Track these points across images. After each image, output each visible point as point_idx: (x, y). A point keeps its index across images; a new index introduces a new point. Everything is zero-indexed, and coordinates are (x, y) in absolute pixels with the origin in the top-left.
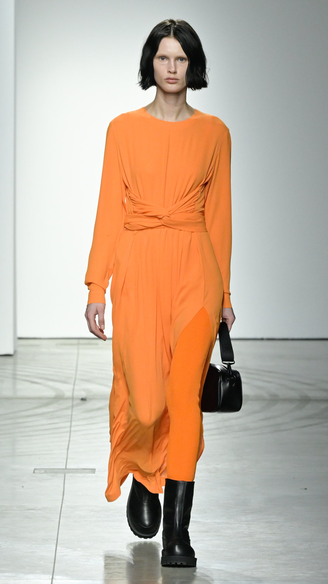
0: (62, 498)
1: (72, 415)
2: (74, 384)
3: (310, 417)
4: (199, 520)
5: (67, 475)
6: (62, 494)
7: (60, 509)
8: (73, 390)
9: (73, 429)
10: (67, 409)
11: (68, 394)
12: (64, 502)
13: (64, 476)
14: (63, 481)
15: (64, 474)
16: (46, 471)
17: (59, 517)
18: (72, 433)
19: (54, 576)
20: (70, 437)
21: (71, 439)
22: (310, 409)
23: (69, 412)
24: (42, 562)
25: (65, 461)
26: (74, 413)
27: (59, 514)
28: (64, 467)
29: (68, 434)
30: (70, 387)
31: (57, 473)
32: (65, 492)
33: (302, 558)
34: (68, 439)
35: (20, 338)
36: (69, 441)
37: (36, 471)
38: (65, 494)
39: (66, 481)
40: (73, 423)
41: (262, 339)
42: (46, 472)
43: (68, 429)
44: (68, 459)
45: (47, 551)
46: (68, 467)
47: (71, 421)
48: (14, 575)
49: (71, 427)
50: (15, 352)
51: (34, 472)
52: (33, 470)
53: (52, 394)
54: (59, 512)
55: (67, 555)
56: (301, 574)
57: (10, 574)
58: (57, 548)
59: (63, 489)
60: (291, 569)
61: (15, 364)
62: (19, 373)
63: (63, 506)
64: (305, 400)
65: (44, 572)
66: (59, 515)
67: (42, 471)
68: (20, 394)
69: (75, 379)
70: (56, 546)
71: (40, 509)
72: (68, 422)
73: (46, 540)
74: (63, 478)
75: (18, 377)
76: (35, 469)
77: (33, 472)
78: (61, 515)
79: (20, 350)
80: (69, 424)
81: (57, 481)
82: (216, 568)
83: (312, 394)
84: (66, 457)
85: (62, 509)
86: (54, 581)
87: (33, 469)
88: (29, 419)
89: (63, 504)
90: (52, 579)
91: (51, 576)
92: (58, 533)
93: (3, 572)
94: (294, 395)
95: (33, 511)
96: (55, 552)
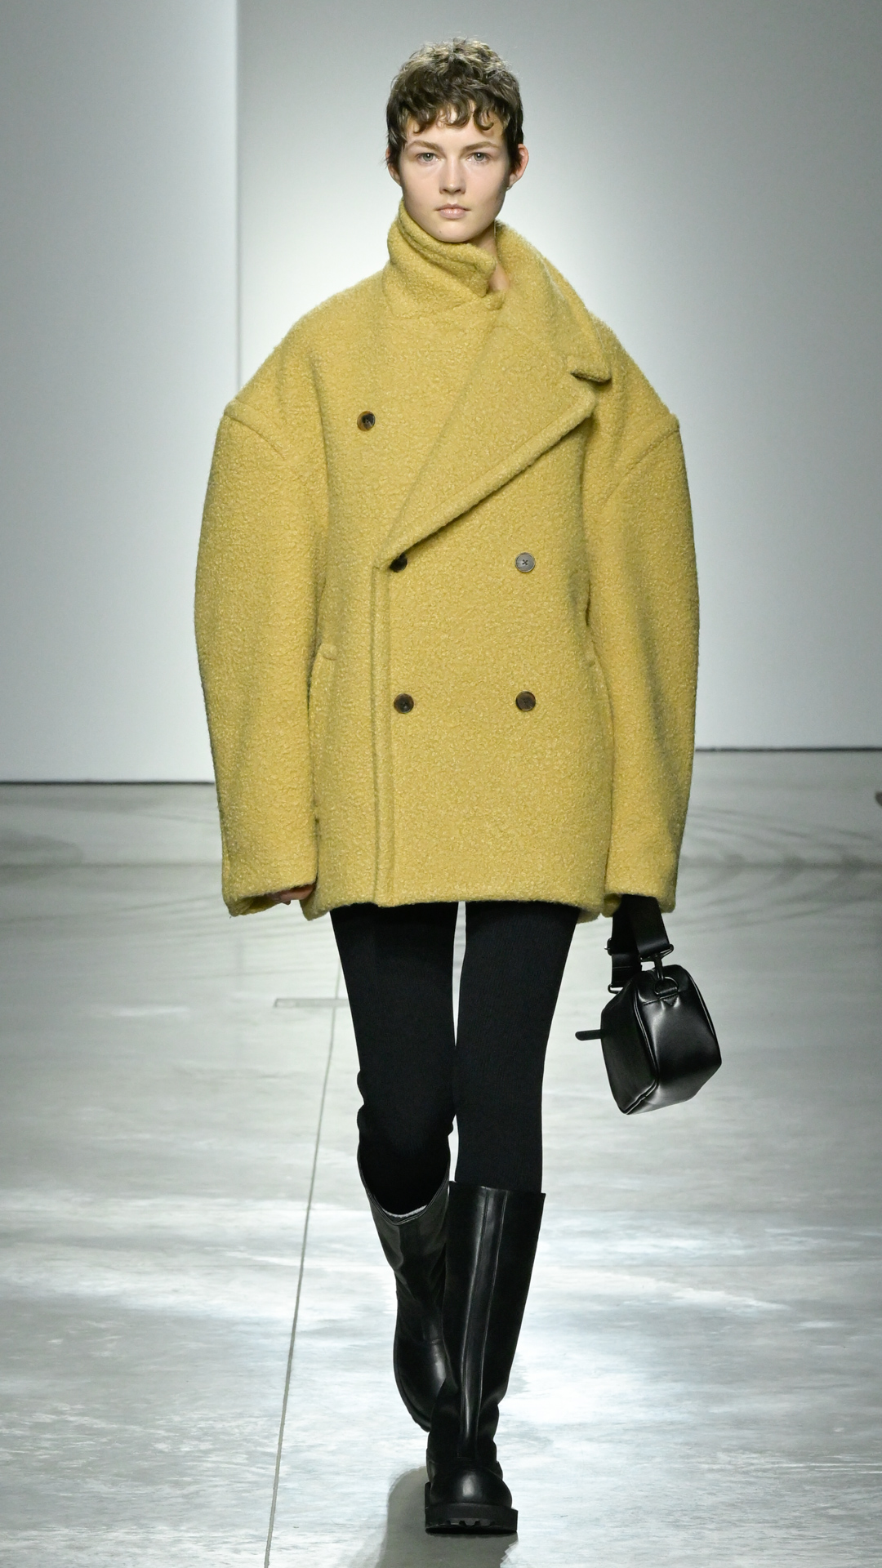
0: (328, 1055)
3: (804, 898)
5: (339, 1010)
6: (329, 1046)
7: (324, 1075)
12: (332, 1061)
13: (332, 1012)
14: (331, 1022)
15: (333, 1009)
16: (300, 1003)
17: (322, 1091)
19: (313, 1205)
22: (802, 883)
24: (289, 1178)
25: (335, 984)
27: (323, 1084)
28: (333, 996)
31: (318, 1006)
32: (334, 1043)
33: (787, 1167)
37: (279, 1004)
38: (334, 1047)
39: (336, 1022)
42: (297, 1006)
45: (299, 1156)
48: (235, 1203)
51: (276, 1005)
52: (274, 1001)
54: (323, 1080)
55: (338, 1164)
56: (783, 1199)
57: (228, 1201)
58: (319, 1150)
59: (331, 1038)
60: (766, 1188)
63: (330, 1070)
64: (794, 866)
65: (293, 1196)
66: (322, 1087)
67: (292, 1004)
70: (317, 1147)
71: (286, 1077)
73: (298, 1136)
74: (331, 1016)
76: (278, 1000)
77: (273, 1004)
78: (328, 1087)
81: (319, 1022)
82: (622, 1187)
83: (808, 854)
85: (329, 1075)
86: (312, 1213)
87: (273, 999)
89: (331, 1066)
90: (309, 1208)
91: (306, 1205)
92: (320, 1121)
93: (214, 1196)
94: (772, 855)
95: (271, 1080)
96: (313, 1157)
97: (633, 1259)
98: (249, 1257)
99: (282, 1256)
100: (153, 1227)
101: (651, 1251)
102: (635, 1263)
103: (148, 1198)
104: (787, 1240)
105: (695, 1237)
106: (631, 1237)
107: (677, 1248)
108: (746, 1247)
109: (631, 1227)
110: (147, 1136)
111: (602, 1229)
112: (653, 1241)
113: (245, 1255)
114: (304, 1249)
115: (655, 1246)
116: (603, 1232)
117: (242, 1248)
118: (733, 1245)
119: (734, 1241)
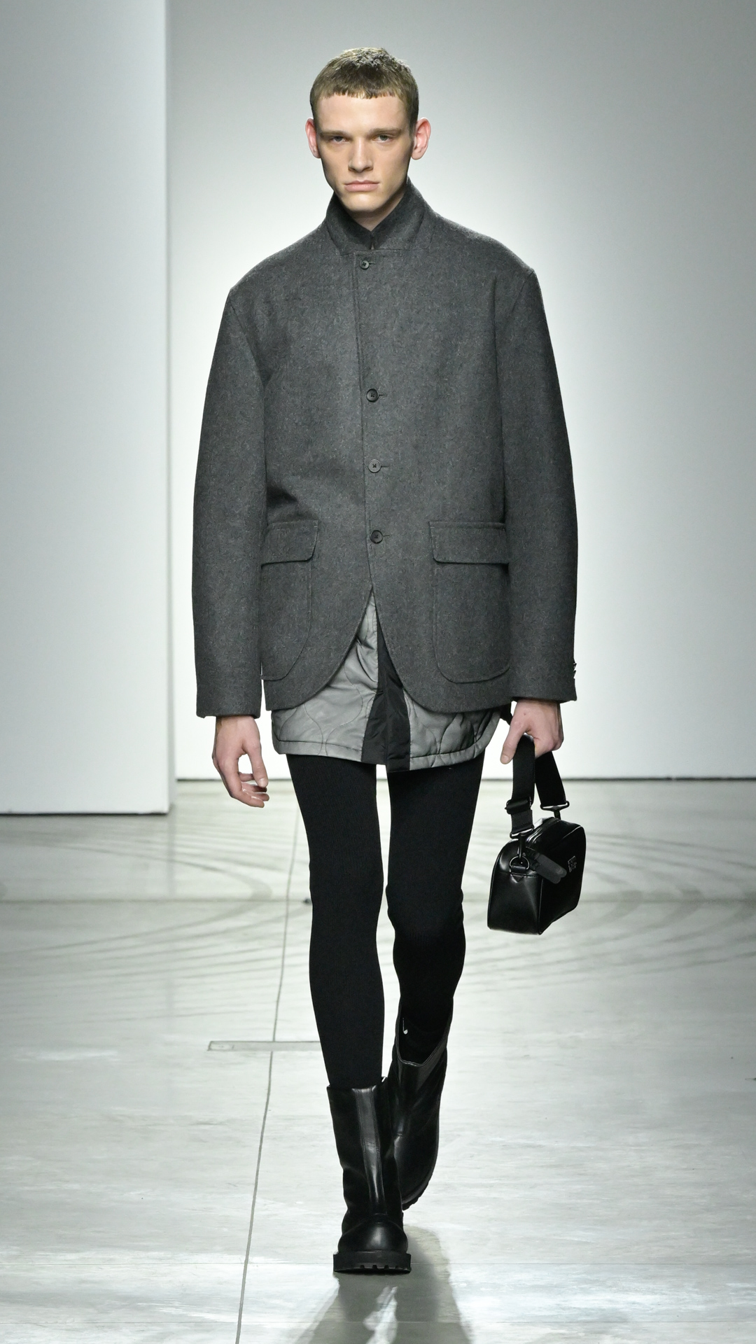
0: (266, 1101)
1: (285, 934)
2: (291, 873)
4: (541, 1143)
5: (276, 1054)
6: (267, 1091)
7: (262, 1122)
8: (289, 882)
9: (287, 961)
10: (277, 920)
11: (279, 891)
12: (269, 1108)
13: (269, 1055)
14: (268, 1066)
15: (270, 1052)
16: (234, 1046)
17: (259, 1139)
18: (286, 970)
19: (250, 1258)
20: (282, 978)
21: (285, 981)
23: (280, 928)
24: (225, 1230)
25: (272, 1026)
26: (290, 929)
27: (260, 1131)
28: (270, 1039)
29: (279, 971)
30: (284, 877)
31: (255, 1049)
32: (272, 1088)
33: (749, 1217)
34: (277, 981)
35: (180, 780)
36: (281, 986)
37: (213, 1047)
38: (271, 1092)
39: (273, 1066)
40: (289, 951)
41: (668, 779)
42: (233, 1049)
43: (279, 962)
44: (278, 1022)
45: (235, 1207)
46: (278, 1038)
47: (284, 947)
48: (169, 1256)
49: (283, 957)
50: (172, 807)
51: (210, 1049)
52: (208, 1044)
53: (246, 891)
54: (261, 1128)
55: (276, 1215)
56: (746, 1251)
57: (162, 1254)
58: (257, 1200)
59: (267, 1083)
60: (726, 1240)
61: (172, 832)
62: (179, 850)
63: (267, 1116)
65: (230, 1250)
66: (260, 1135)
67: (227, 1047)
68: (182, 892)
69: (293, 860)
70: (254, 1198)
71: (221, 1123)
72: (278, 946)
73: (235, 1186)
74: (269, 1059)
75: (178, 858)
76: (212, 1042)
77: (207, 1048)
78: (265, 1135)
79: (181, 803)
80: (279, 952)
81: (256, 1066)
82: (576, 1239)
84: (273, 1017)
85: (267, 1122)
86: (250, 1267)
87: (207, 1041)
88: (199, 943)
89: (268, 1112)
90: (246, 1262)
91: (244, 1258)
92: (258, 1171)
93: (147, 1249)
94: (731, 890)
95: (207, 1127)
96: (251, 1209)
97: (587, 1315)
98: (185, 1313)
99: (218, 1312)
100: (84, 1282)
101: (606, 1306)
102: (589, 1318)
103: (78, 1252)
104: (749, 1294)
105: (653, 1292)
106: (585, 1292)
107: (634, 1303)
108: (706, 1302)
109: (585, 1281)
110: (76, 1186)
111: (555, 1283)
112: (609, 1296)
113: (180, 1311)
114: (241, 1305)
115: (610, 1301)
116: (556, 1286)
117: (177, 1304)
118: (693, 1300)
119: (695, 1296)
